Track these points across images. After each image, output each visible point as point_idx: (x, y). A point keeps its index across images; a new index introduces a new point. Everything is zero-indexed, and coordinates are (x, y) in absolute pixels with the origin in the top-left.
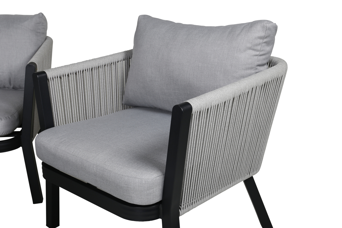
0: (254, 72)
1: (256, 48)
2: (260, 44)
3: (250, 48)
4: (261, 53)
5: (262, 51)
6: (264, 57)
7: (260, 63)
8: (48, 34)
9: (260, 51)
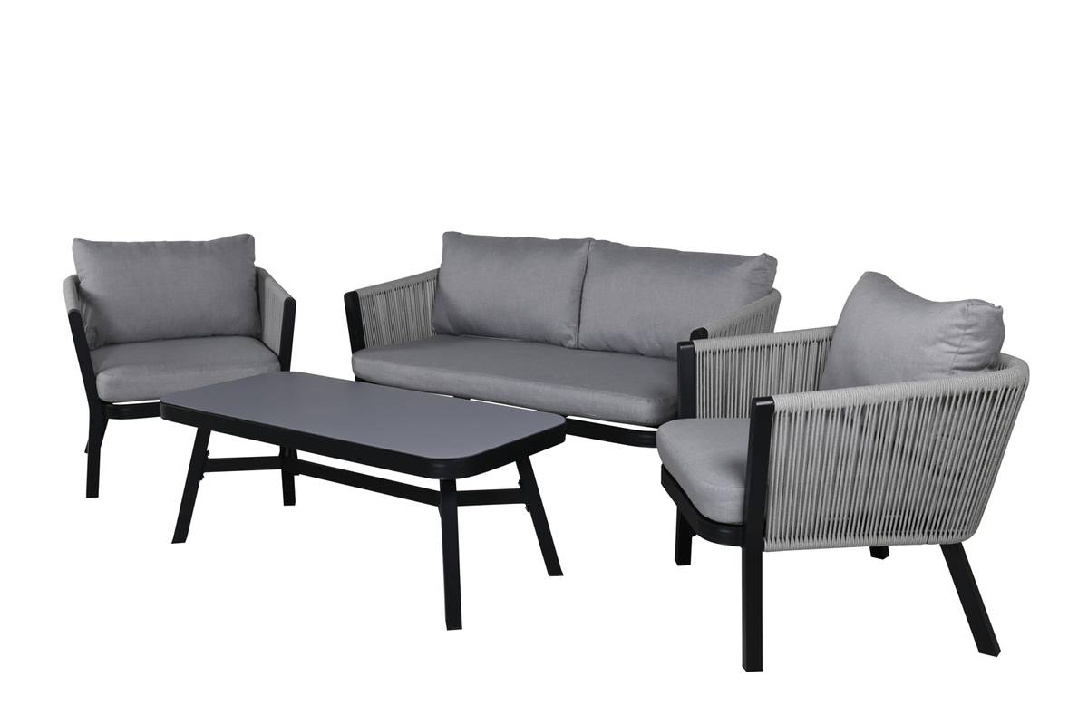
1: (951, 340)
2: (958, 336)
3: (942, 341)
4: (962, 350)
5: (964, 346)
7: (959, 365)
8: (775, 286)
9: (960, 346)
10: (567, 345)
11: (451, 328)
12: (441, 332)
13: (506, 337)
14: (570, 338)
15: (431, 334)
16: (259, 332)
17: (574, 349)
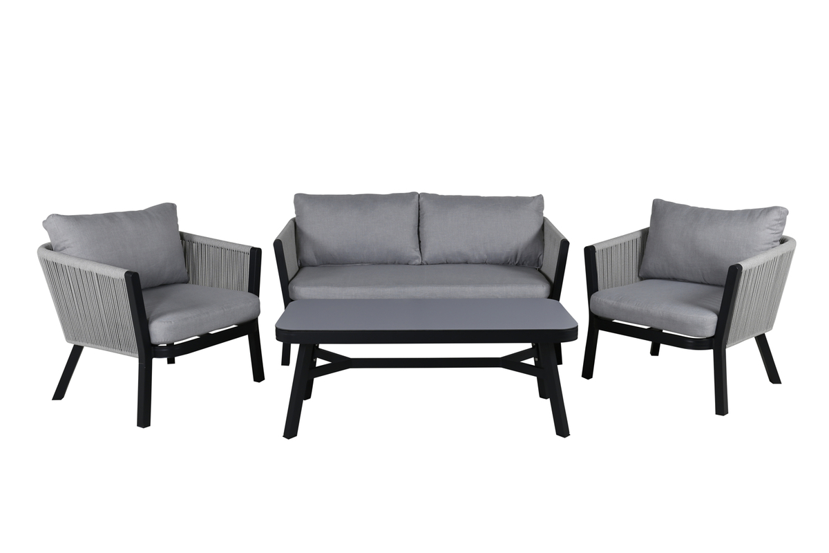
0: (770, 246)
1: (773, 228)
2: (775, 225)
4: (777, 232)
6: (778, 235)
7: (775, 239)
9: (776, 230)
10: (413, 263)
11: (316, 261)
12: (306, 266)
13: (361, 263)
14: (417, 258)
15: (298, 268)
17: (418, 265)
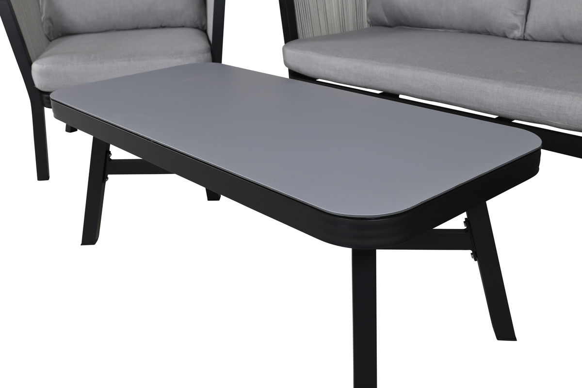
10: (512, 36)
11: (386, 20)
12: (377, 24)
13: (443, 28)
14: (515, 27)
15: (366, 25)
16: (204, 23)
17: (519, 39)
